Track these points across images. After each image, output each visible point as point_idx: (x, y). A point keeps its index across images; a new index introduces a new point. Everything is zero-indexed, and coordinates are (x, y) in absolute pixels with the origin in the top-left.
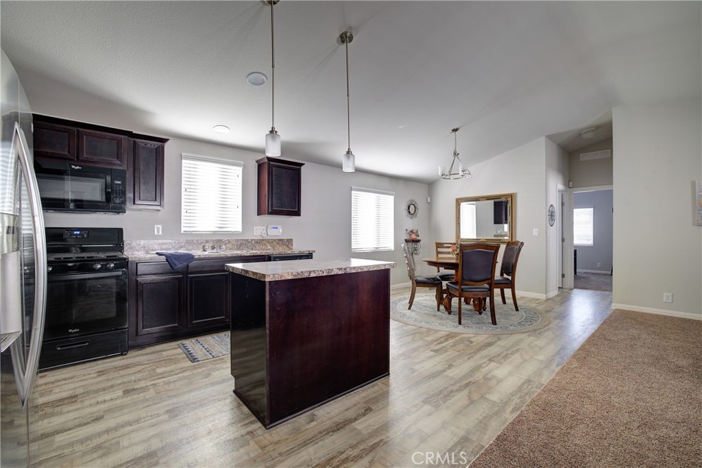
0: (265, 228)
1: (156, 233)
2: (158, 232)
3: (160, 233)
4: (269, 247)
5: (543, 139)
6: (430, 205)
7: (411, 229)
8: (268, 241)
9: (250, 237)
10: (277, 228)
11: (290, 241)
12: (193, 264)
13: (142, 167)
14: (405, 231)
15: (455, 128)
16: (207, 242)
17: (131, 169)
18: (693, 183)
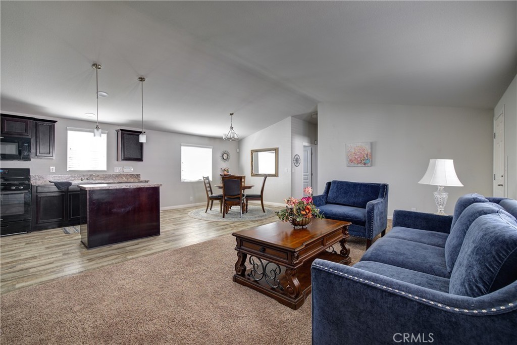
0: (122, 168)
1: (51, 171)
2: (53, 170)
3: (54, 171)
4: (125, 179)
5: (290, 117)
6: (239, 155)
7: (224, 169)
8: (124, 175)
9: (111, 173)
10: (130, 168)
11: (138, 176)
12: (70, 187)
13: (41, 136)
14: (220, 170)
15: (231, 113)
16: (84, 176)
17: (35, 137)
18: (346, 145)
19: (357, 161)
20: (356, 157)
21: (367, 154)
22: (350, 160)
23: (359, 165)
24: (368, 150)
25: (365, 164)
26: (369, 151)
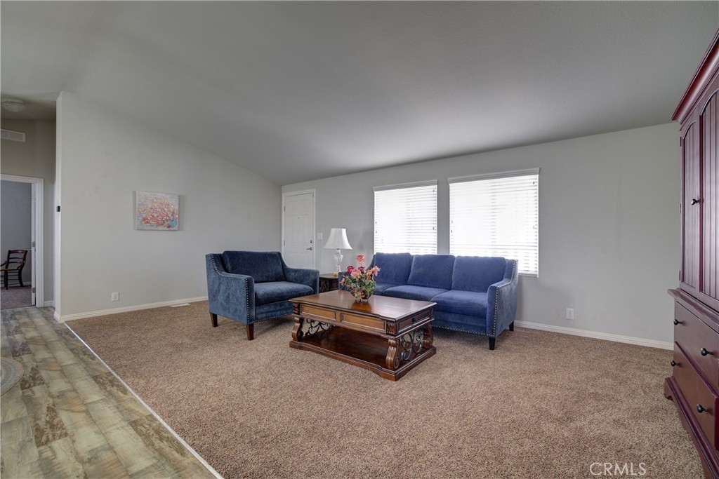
18: (134, 193)
19: (157, 221)
20: (155, 215)
21: (173, 213)
22: (144, 219)
23: (160, 228)
24: (174, 206)
25: (169, 227)
26: (177, 208)
